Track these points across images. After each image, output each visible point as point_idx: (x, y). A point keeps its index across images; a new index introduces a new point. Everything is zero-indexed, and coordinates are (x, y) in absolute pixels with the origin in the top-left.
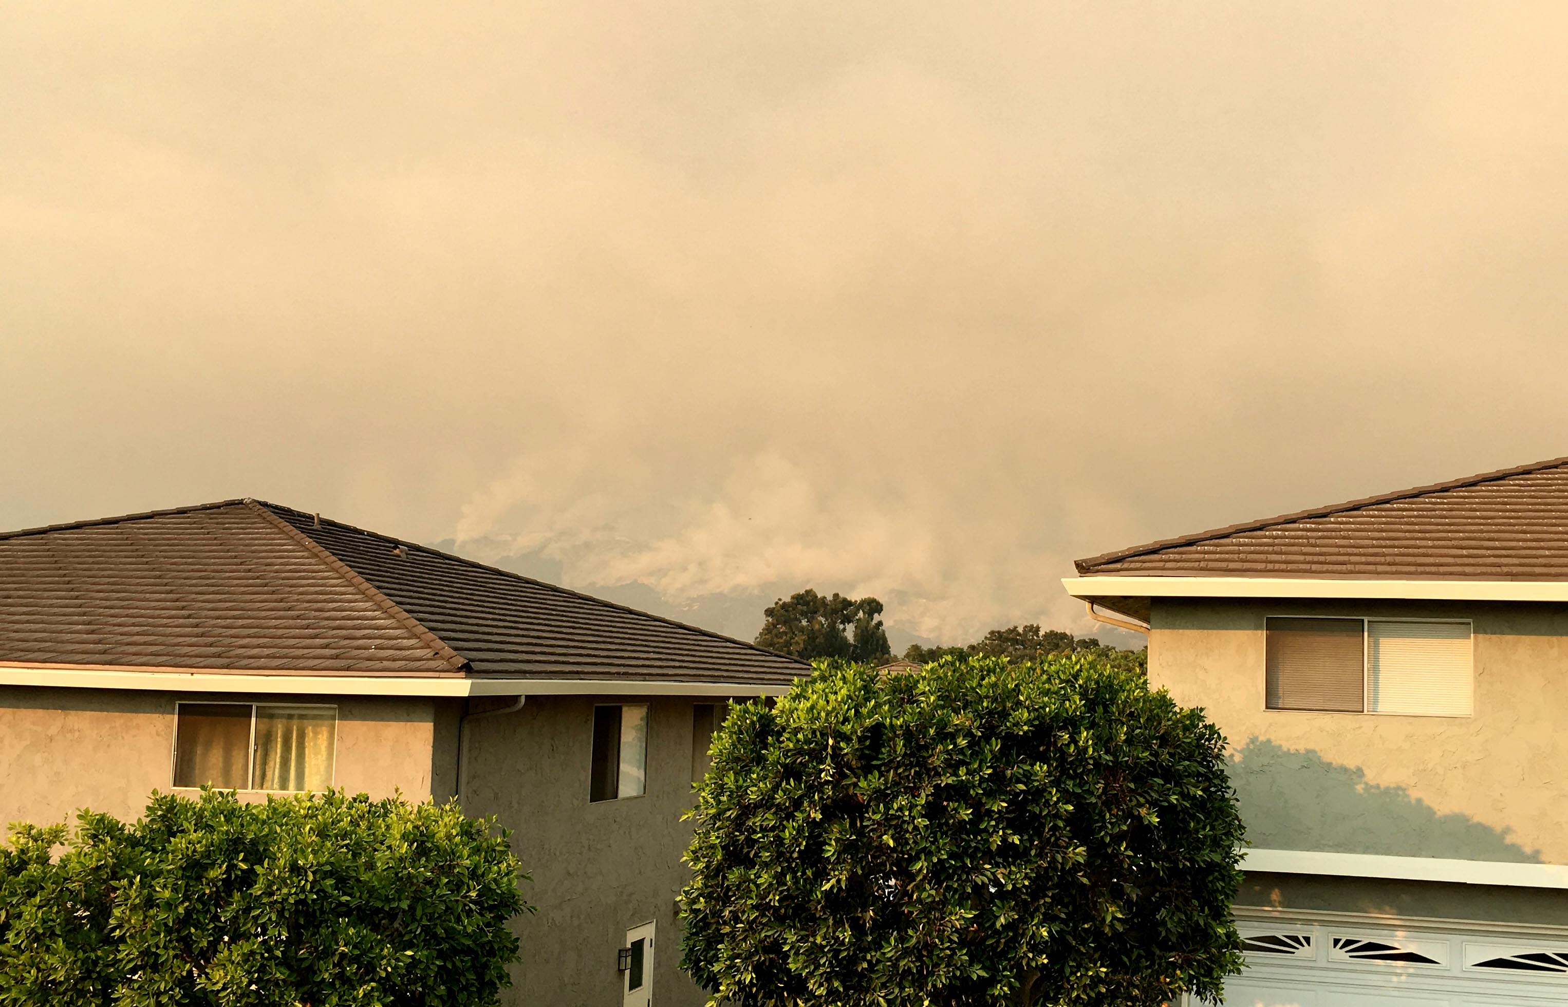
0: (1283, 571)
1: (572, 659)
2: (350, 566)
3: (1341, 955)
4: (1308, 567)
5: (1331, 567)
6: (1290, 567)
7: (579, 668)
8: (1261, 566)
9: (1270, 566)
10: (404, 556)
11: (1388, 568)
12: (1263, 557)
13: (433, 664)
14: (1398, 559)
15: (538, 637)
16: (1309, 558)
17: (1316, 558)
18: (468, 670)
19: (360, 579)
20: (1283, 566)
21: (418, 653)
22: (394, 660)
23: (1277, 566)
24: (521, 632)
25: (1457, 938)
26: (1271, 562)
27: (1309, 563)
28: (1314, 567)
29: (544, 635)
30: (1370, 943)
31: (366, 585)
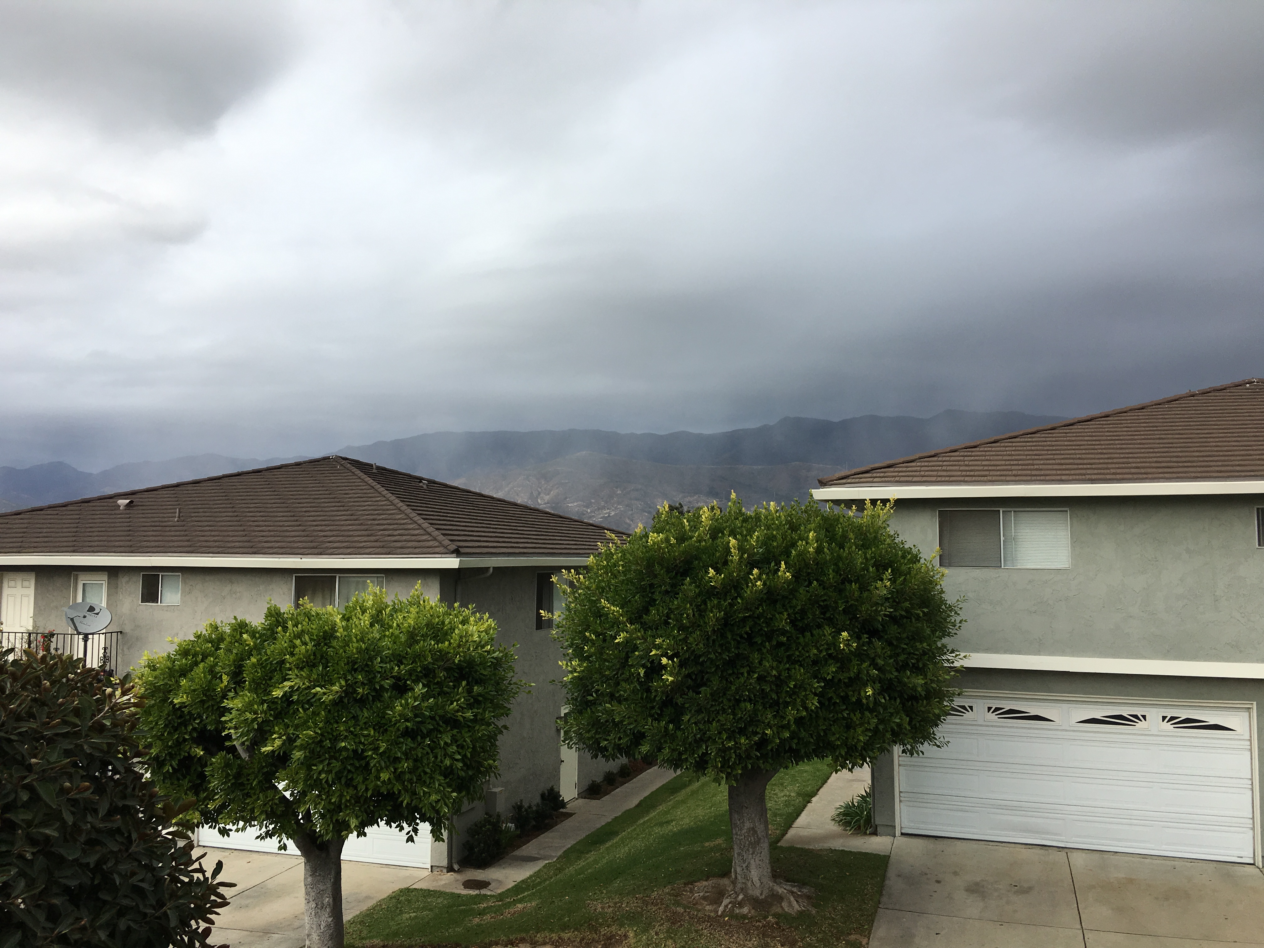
0: (947, 481)
1: (521, 545)
2: (392, 494)
3: (992, 717)
4: (962, 478)
5: (977, 478)
6: (952, 479)
7: (525, 551)
8: (934, 479)
9: (939, 479)
10: (425, 487)
11: (1013, 478)
12: (935, 473)
13: (437, 550)
14: (1019, 472)
15: (502, 533)
16: (964, 473)
17: (968, 473)
18: (457, 553)
19: (397, 501)
20: (947, 479)
21: (431, 543)
22: (415, 548)
23: (943, 479)
24: (492, 530)
25: (1065, 706)
26: (939, 476)
27: (963, 476)
28: (966, 479)
29: (506, 531)
30: (1010, 709)
31: (401, 504)
